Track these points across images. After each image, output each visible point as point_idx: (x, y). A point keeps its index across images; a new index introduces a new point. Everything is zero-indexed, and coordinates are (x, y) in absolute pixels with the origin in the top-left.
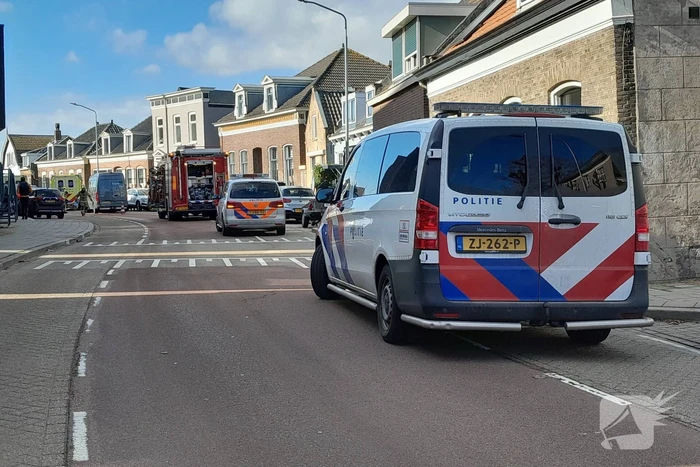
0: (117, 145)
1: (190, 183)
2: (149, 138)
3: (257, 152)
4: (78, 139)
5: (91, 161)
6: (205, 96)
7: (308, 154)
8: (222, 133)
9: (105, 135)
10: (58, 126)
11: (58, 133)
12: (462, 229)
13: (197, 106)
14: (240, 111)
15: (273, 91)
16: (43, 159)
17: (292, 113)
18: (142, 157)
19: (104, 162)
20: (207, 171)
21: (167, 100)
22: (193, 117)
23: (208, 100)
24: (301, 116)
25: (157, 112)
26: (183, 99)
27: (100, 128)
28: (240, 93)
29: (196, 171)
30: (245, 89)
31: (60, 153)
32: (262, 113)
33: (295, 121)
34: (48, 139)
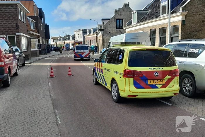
0: (69, 39)
2: (74, 38)
3: (90, 40)
4: (63, 38)
5: (65, 42)
6: (83, 31)
8: (85, 37)
9: (67, 37)
11: (60, 36)
12: (77, 52)
13: (81, 32)
14: (88, 34)
15: (92, 30)
16: (58, 41)
18: (73, 41)
19: (67, 42)
21: (77, 31)
22: (81, 34)
24: (96, 35)
25: (75, 33)
26: (79, 31)
27: (67, 36)
28: (88, 30)
30: (89, 30)
31: (60, 40)
32: (91, 34)
33: (95, 35)
34: (58, 37)
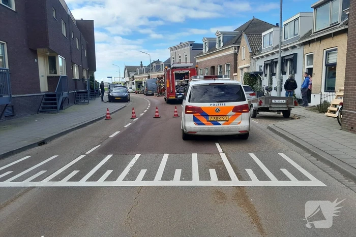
0: (158, 68)
1: (176, 84)
3: (213, 68)
4: (147, 67)
5: (150, 75)
6: (191, 45)
7: (239, 67)
8: (197, 60)
9: (154, 64)
10: (141, 62)
11: (142, 65)
13: (187, 50)
14: (205, 50)
15: (221, 38)
16: (136, 74)
17: (231, 47)
20: (186, 76)
21: (176, 48)
22: (186, 55)
23: (192, 47)
24: (235, 49)
26: (182, 47)
27: (155, 62)
29: (179, 77)
30: (208, 39)
31: (141, 72)
32: (216, 49)
33: (232, 51)
34: (138, 67)
